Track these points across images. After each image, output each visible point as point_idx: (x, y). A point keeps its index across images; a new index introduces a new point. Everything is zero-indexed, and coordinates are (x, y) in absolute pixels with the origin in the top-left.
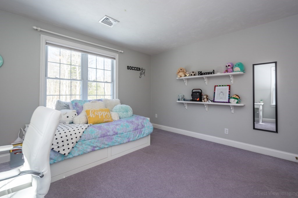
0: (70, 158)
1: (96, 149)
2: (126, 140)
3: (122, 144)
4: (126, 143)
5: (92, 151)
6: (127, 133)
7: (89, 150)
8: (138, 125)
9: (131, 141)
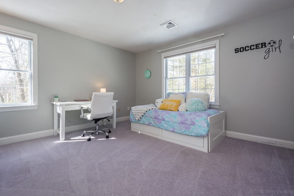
0: (139, 123)
1: (151, 125)
2: (171, 129)
3: (167, 130)
4: (171, 131)
5: (148, 125)
6: (173, 123)
7: (147, 123)
8: (187, 120)
9: (176, 132)
